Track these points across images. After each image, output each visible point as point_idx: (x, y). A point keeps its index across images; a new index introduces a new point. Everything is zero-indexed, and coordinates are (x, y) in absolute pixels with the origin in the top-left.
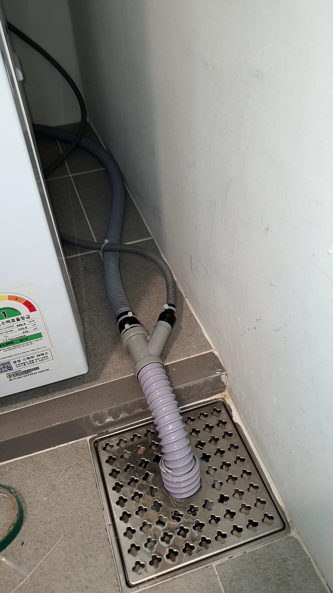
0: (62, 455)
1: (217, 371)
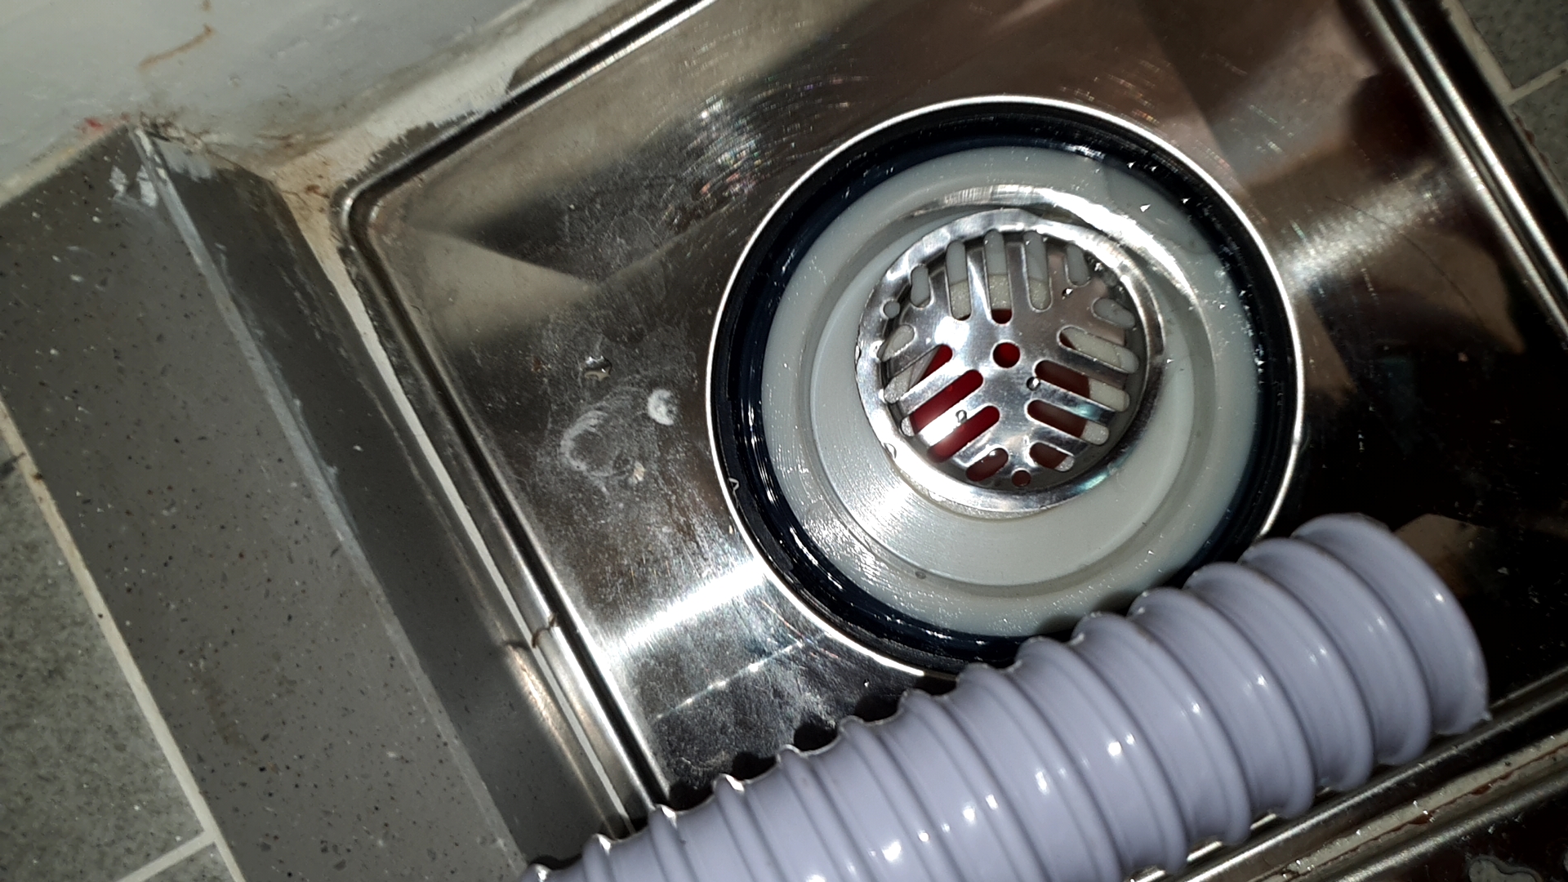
1: (132, 202)
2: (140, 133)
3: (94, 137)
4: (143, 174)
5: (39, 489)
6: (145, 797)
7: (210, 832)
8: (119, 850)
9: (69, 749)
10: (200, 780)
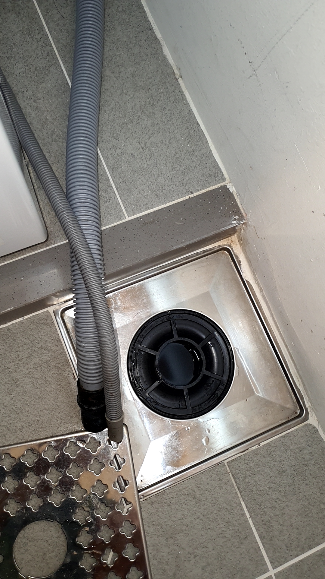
0: (19, 335)
1: (233, 219)
2: (244, 222)
3: (244, 215)
4: (237, 222)
5: (187, 197)
6: (135, 209)
7: (128, 219)
8: (127, 203)
9: (144, 197)
10: (137, 218)
